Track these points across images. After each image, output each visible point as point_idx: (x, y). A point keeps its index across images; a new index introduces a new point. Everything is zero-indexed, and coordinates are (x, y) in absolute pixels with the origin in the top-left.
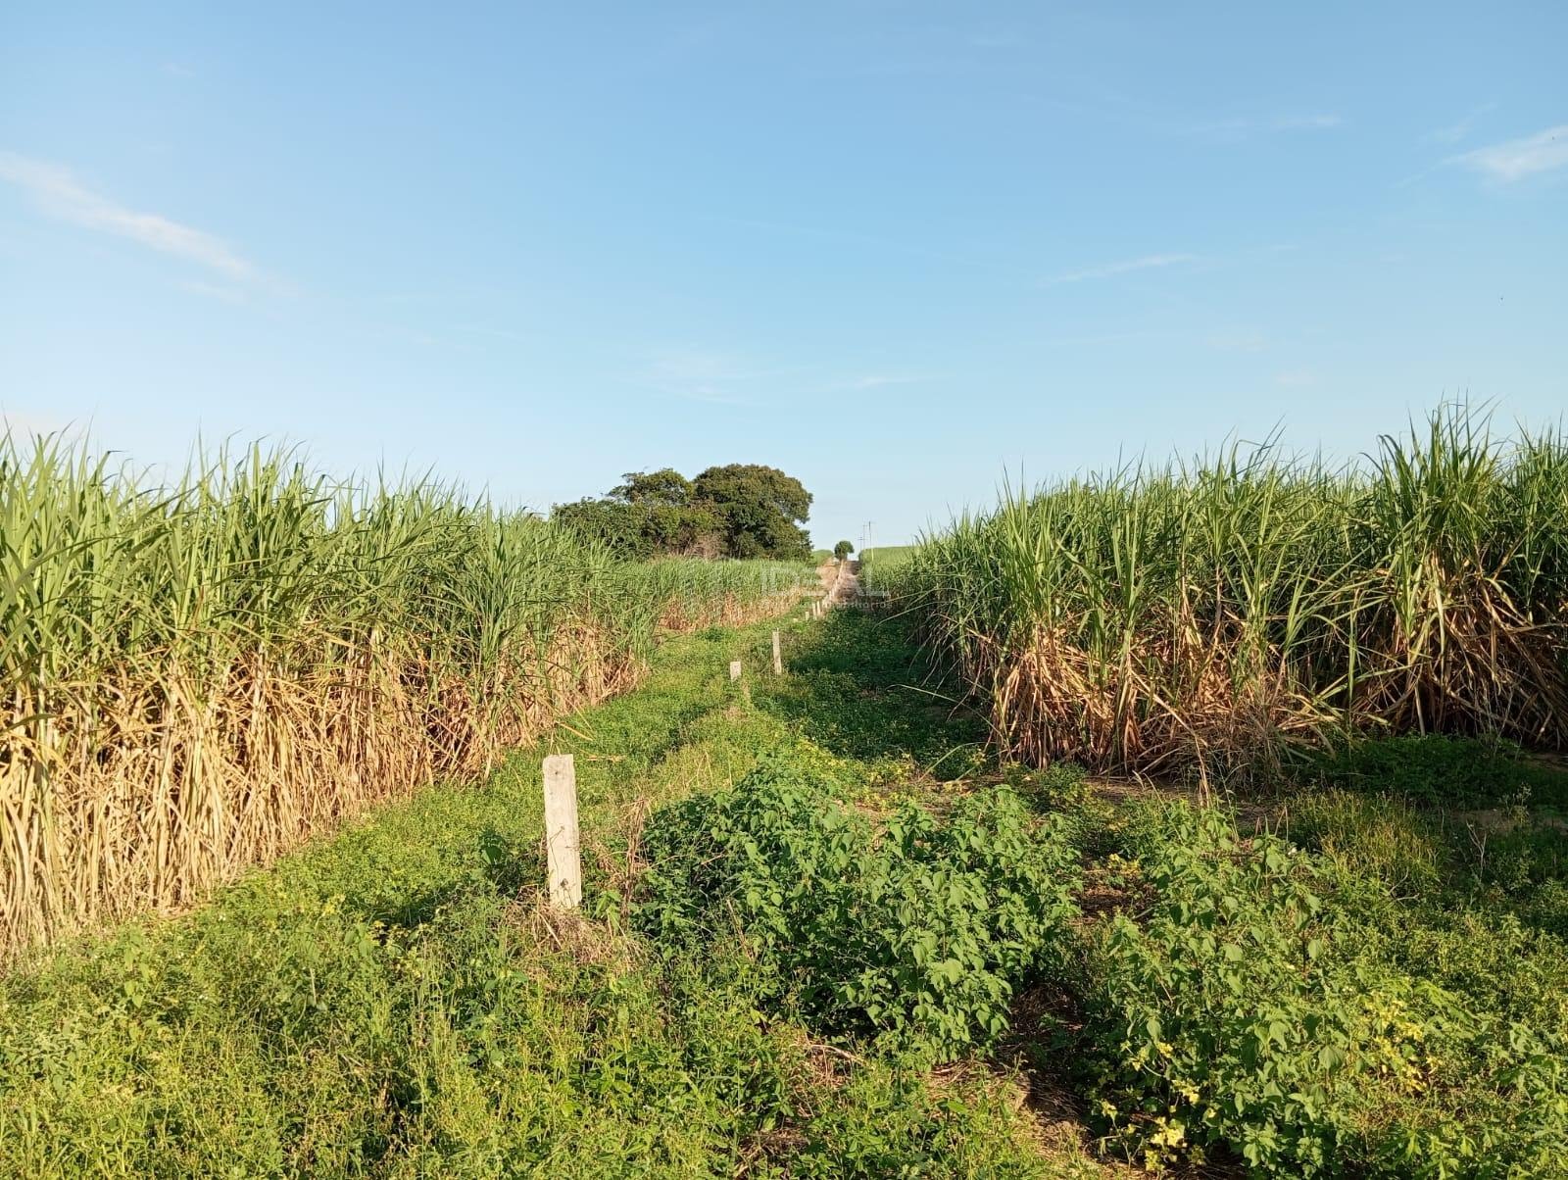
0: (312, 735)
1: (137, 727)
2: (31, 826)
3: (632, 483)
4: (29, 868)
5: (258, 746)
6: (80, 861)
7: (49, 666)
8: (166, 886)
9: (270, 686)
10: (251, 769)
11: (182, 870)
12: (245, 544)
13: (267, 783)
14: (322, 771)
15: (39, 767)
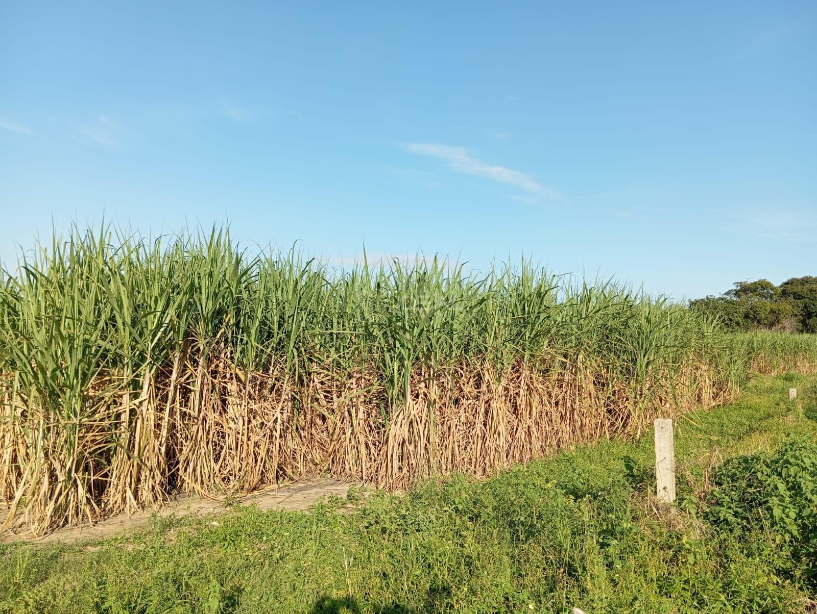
0: (548, 404)
1: (470, 390)
2: (425, 427)
3: (739, 288)
4: (423, 445)
5: (523, 406)
6: (444, 447)
7: (435, 358)
8: (480, 466)
9: (529, 378)
10: (519, 417)
11: (487, 459)
12: (519, 308)
13: (526, 424)
14: (552, 423)
15: (429, 401)
